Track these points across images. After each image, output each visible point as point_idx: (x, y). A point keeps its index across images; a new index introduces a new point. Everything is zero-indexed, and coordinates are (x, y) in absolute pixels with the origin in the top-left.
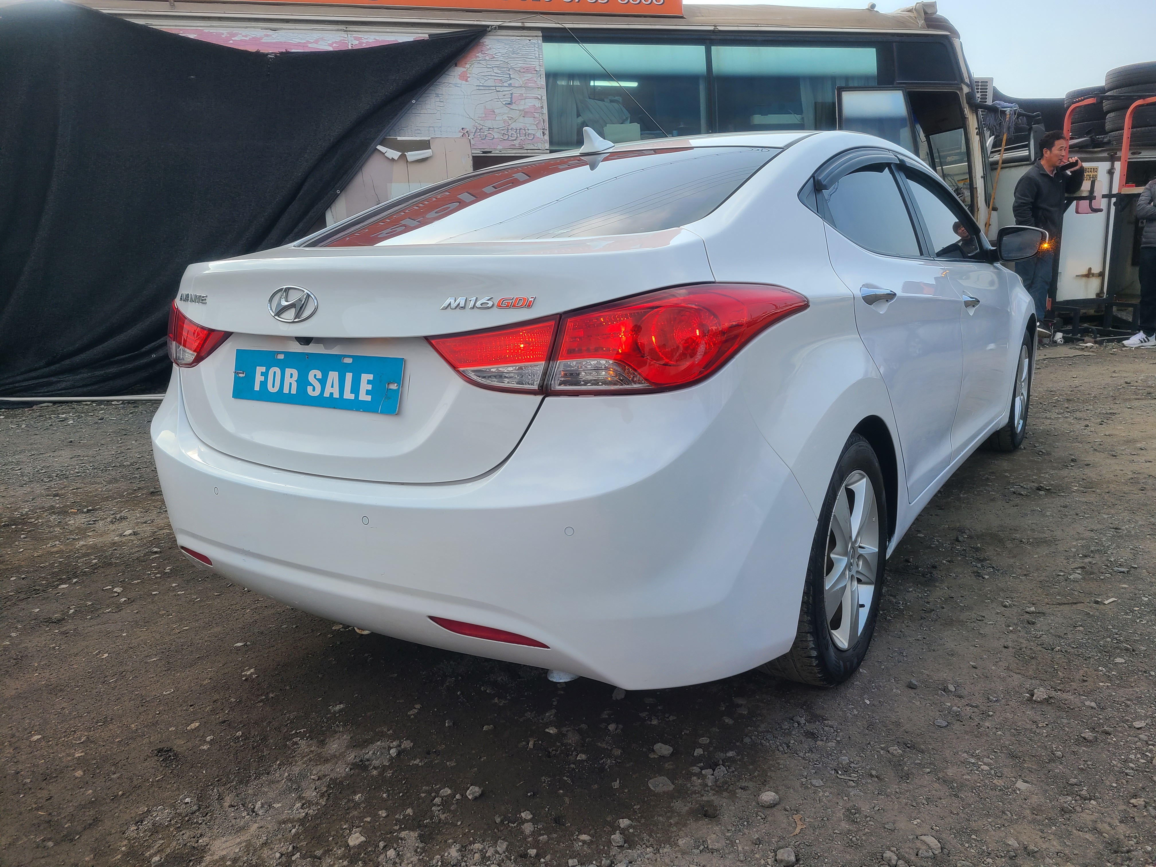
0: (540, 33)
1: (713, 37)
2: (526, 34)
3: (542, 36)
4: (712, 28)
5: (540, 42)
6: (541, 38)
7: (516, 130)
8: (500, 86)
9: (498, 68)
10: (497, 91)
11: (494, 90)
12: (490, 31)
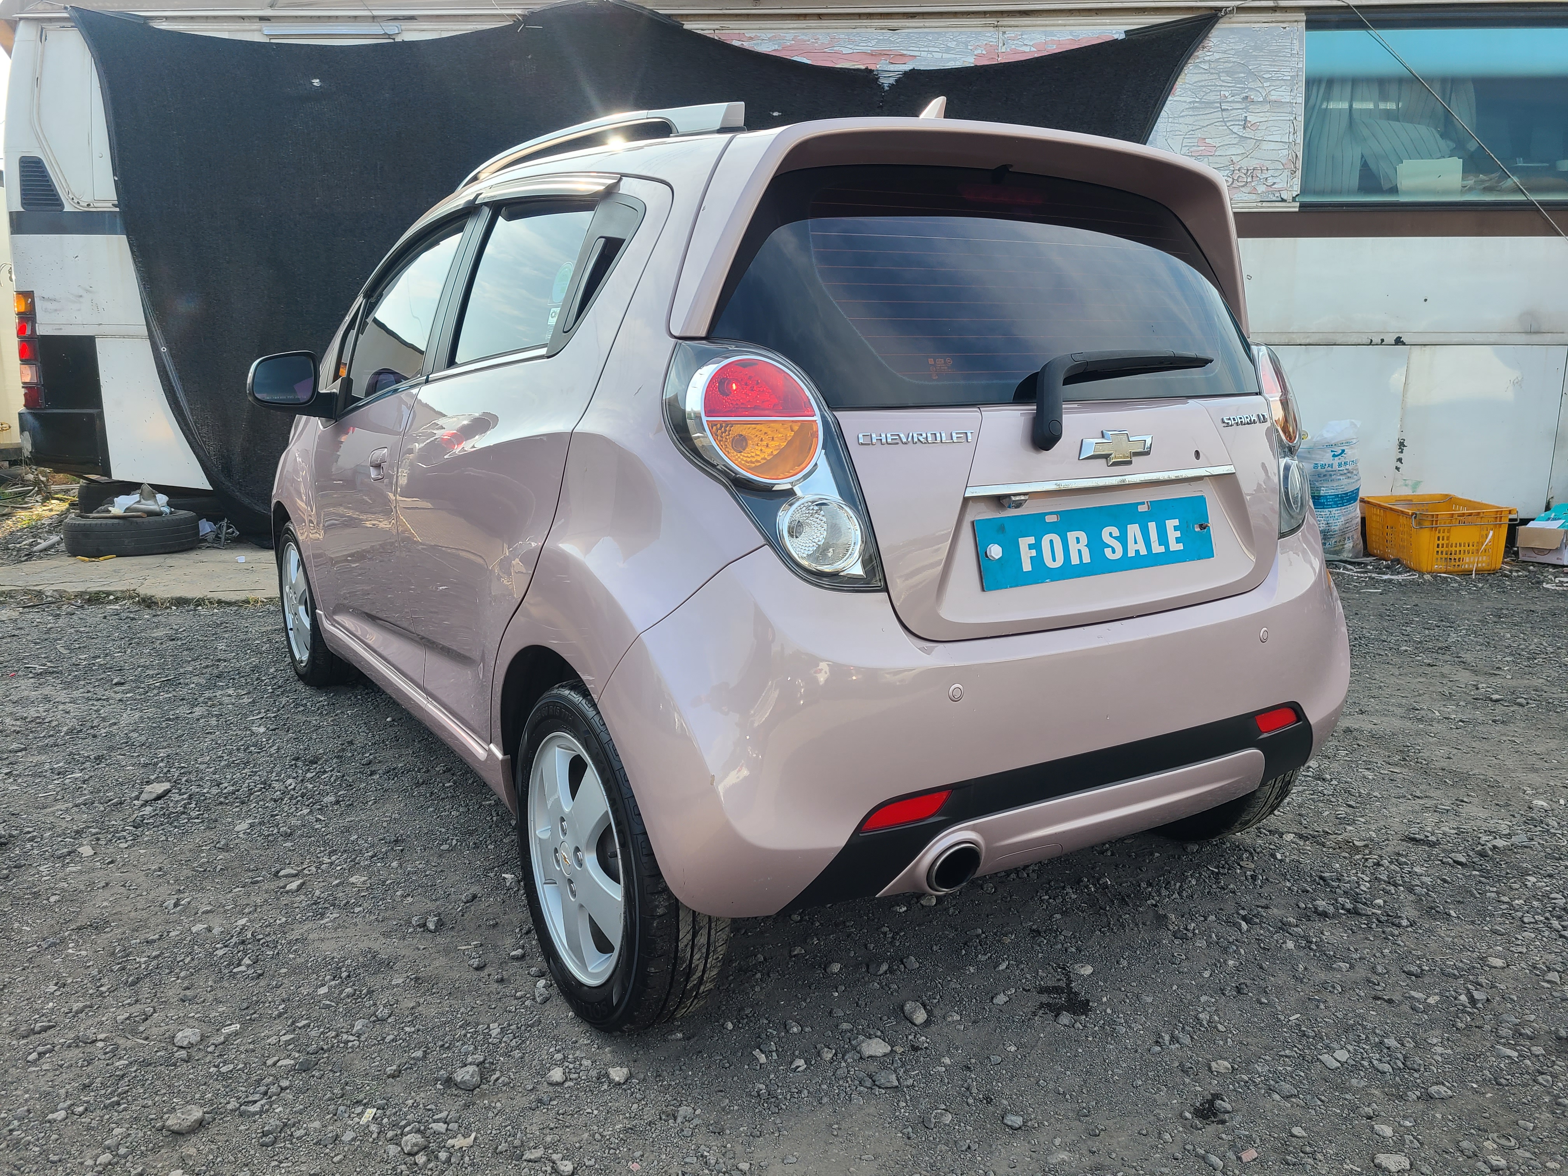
0: (1302, 17)
2: (1279, 18)
3: (1307, 22)
5: (1301, 30)
6: (1304, 24)
7: (1248, 170)
8: (1228, 102)
9: (1228, 73)
10: (1223, 110)
11: (1218, 107)
12: (1223, 16)
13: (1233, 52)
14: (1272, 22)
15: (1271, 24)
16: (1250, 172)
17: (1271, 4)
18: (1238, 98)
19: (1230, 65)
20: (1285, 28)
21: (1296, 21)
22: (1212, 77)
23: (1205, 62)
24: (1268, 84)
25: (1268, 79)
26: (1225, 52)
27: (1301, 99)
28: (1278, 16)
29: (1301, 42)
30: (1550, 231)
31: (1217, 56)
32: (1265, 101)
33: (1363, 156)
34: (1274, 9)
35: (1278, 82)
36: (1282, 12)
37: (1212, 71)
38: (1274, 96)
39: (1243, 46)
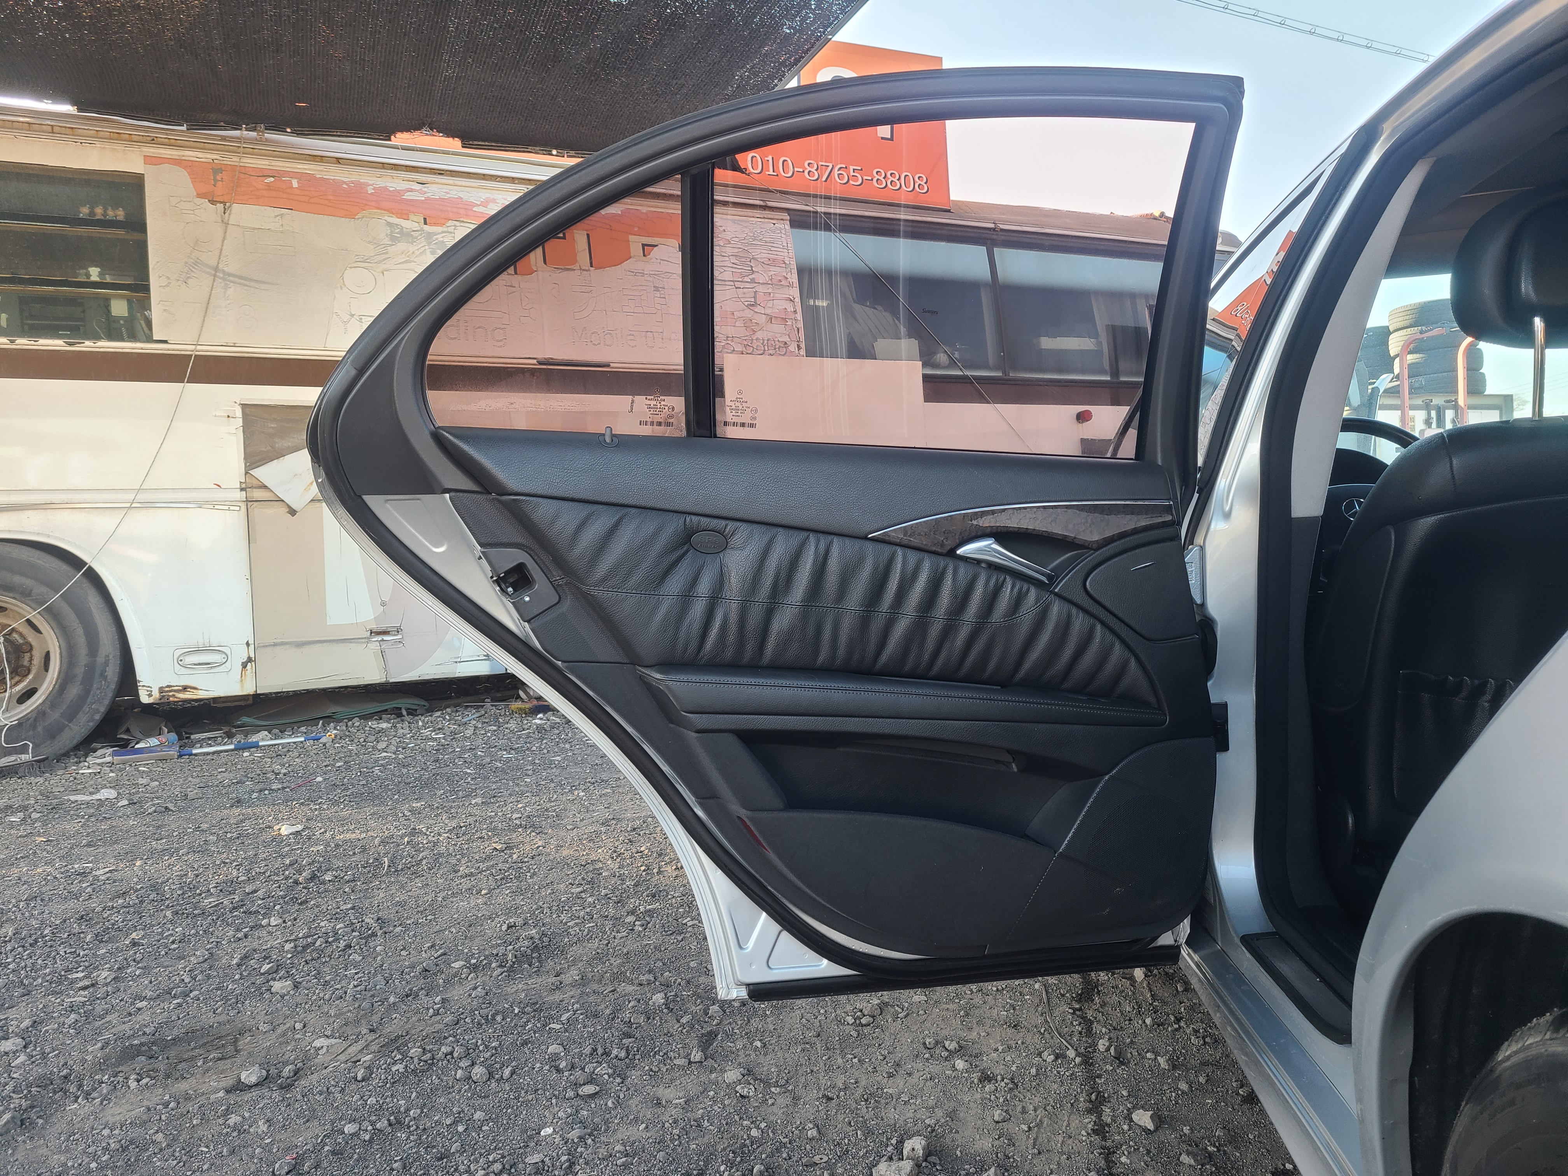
0: (786, 216)
1: (995, 237)
2: (770, 216)
3: (790, 221)
4: (992, 226)
5: (788, 227)
6: (788, 222)
7: (763, 340)
8: (738, 281)
10: (736, 288)
13: (737, 240)
14: (764, 218)
15: (763, 220)
16: (766, 342)
17: (761, 203)
18: (746, 279)
19: (736, 250)
20: (774, 224)
21: (782, 219)
28: (767, 213)
29: (788, 237)
30: (983, 400)
33: (849, 334)
34: (765, 208)
36: (769, 211)
37: (723, 254)
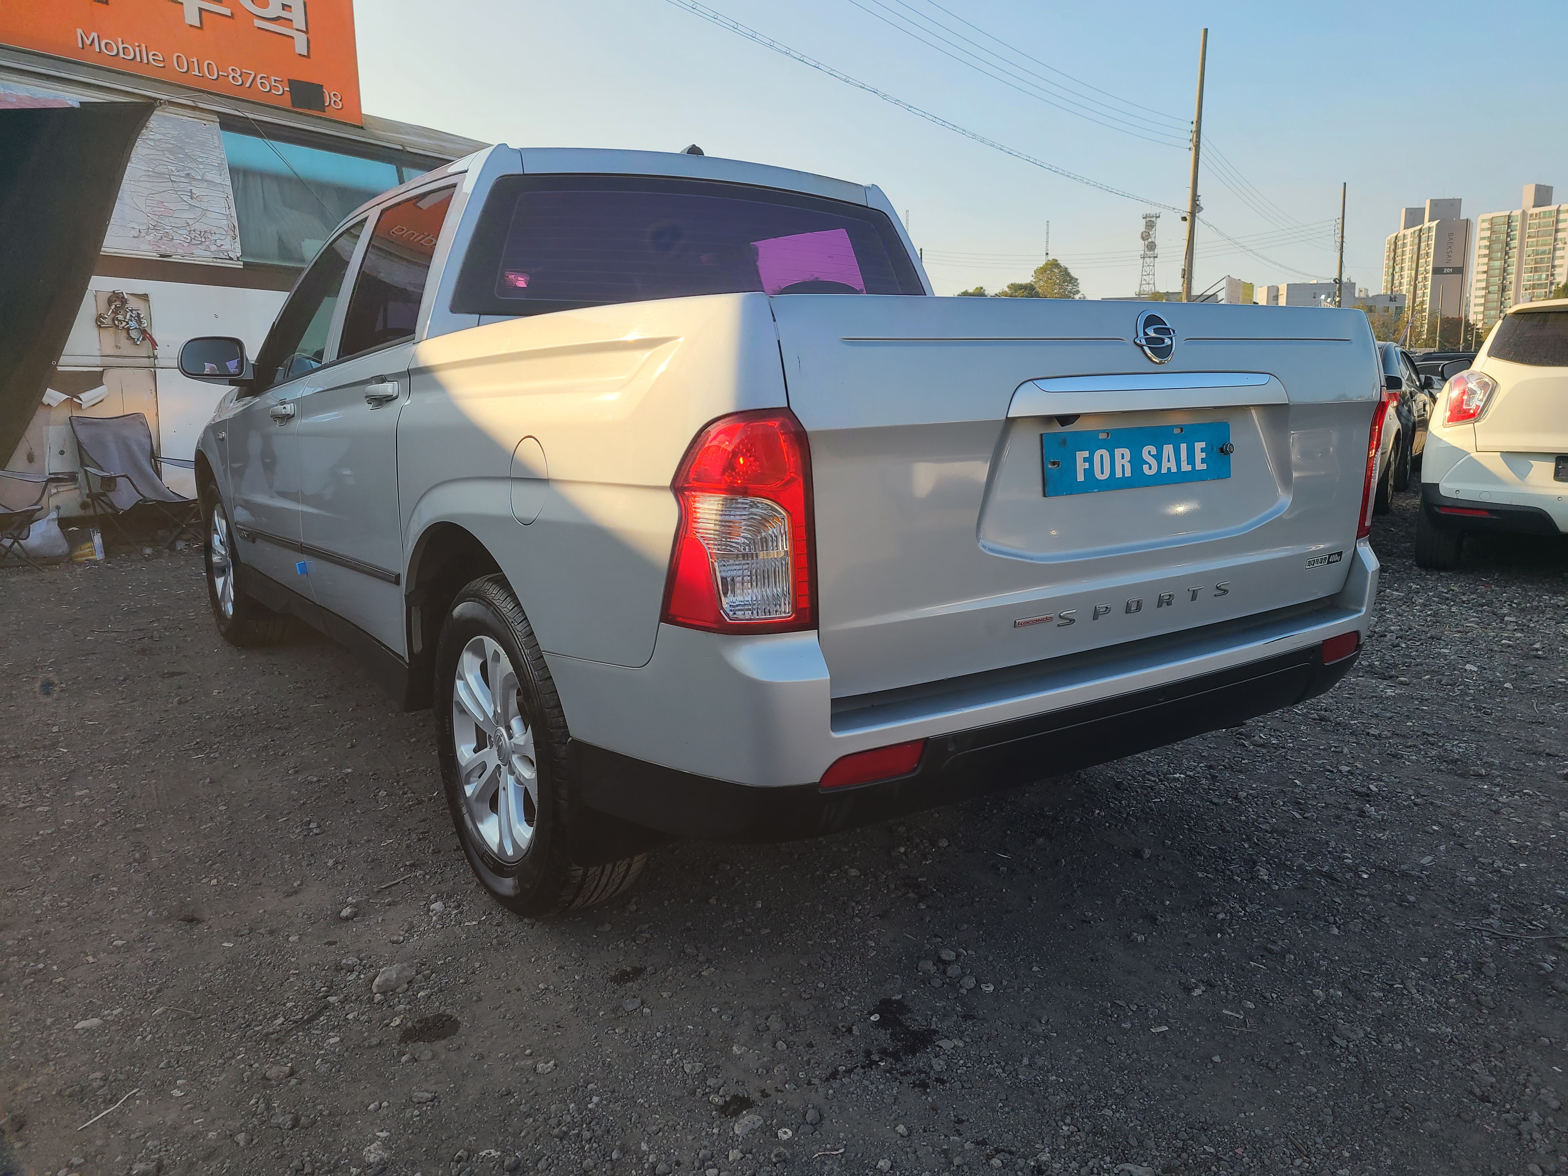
0: (216, 119)
1: (402, 157)
2: (199, 117)
3: (220, 123)
4: (400, 148)
5: (218, 129)
6: (219, 125)
7: (201, 232)
8: (174, 175)
9: (171, 152)
10: (172, 181)
11: (168, 178)
12: (158, 106)
13: (170, 136)
14: (195, 118)
15: (195, 120)
17: (193, 104)
18: (182, 174)
19: (171, 146)
20: (205, 125)
21: (212, 121)
22: (158, 153)
23: (150, 139)
24: (201, 167)
25: (201, 163)
26: (164, 135)
27: (229, 183)
28: (198, 114)
29: (219, 138)
31: (159, 137)
32: (203, 180)
33: (278, 233)
34: (194, 108)
35: (209, 167)
36: (200, 112)
37: (158, 148)
38: (208, 177)
39: (177, 132)
